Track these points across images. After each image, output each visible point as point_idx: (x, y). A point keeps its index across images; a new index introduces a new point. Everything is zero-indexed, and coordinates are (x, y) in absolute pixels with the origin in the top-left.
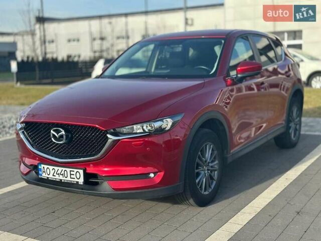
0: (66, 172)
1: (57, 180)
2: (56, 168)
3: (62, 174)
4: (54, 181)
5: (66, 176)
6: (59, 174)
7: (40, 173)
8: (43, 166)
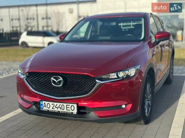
0: (63, 106)
1: (56, 112)
2: (55, 104)
3: (60, 107)
4: (54, 112)
5: (63, 109)
6: (57, 108)
7: (41, 107)
8: (44, 102)
